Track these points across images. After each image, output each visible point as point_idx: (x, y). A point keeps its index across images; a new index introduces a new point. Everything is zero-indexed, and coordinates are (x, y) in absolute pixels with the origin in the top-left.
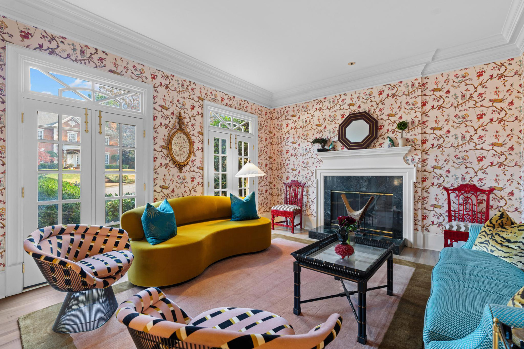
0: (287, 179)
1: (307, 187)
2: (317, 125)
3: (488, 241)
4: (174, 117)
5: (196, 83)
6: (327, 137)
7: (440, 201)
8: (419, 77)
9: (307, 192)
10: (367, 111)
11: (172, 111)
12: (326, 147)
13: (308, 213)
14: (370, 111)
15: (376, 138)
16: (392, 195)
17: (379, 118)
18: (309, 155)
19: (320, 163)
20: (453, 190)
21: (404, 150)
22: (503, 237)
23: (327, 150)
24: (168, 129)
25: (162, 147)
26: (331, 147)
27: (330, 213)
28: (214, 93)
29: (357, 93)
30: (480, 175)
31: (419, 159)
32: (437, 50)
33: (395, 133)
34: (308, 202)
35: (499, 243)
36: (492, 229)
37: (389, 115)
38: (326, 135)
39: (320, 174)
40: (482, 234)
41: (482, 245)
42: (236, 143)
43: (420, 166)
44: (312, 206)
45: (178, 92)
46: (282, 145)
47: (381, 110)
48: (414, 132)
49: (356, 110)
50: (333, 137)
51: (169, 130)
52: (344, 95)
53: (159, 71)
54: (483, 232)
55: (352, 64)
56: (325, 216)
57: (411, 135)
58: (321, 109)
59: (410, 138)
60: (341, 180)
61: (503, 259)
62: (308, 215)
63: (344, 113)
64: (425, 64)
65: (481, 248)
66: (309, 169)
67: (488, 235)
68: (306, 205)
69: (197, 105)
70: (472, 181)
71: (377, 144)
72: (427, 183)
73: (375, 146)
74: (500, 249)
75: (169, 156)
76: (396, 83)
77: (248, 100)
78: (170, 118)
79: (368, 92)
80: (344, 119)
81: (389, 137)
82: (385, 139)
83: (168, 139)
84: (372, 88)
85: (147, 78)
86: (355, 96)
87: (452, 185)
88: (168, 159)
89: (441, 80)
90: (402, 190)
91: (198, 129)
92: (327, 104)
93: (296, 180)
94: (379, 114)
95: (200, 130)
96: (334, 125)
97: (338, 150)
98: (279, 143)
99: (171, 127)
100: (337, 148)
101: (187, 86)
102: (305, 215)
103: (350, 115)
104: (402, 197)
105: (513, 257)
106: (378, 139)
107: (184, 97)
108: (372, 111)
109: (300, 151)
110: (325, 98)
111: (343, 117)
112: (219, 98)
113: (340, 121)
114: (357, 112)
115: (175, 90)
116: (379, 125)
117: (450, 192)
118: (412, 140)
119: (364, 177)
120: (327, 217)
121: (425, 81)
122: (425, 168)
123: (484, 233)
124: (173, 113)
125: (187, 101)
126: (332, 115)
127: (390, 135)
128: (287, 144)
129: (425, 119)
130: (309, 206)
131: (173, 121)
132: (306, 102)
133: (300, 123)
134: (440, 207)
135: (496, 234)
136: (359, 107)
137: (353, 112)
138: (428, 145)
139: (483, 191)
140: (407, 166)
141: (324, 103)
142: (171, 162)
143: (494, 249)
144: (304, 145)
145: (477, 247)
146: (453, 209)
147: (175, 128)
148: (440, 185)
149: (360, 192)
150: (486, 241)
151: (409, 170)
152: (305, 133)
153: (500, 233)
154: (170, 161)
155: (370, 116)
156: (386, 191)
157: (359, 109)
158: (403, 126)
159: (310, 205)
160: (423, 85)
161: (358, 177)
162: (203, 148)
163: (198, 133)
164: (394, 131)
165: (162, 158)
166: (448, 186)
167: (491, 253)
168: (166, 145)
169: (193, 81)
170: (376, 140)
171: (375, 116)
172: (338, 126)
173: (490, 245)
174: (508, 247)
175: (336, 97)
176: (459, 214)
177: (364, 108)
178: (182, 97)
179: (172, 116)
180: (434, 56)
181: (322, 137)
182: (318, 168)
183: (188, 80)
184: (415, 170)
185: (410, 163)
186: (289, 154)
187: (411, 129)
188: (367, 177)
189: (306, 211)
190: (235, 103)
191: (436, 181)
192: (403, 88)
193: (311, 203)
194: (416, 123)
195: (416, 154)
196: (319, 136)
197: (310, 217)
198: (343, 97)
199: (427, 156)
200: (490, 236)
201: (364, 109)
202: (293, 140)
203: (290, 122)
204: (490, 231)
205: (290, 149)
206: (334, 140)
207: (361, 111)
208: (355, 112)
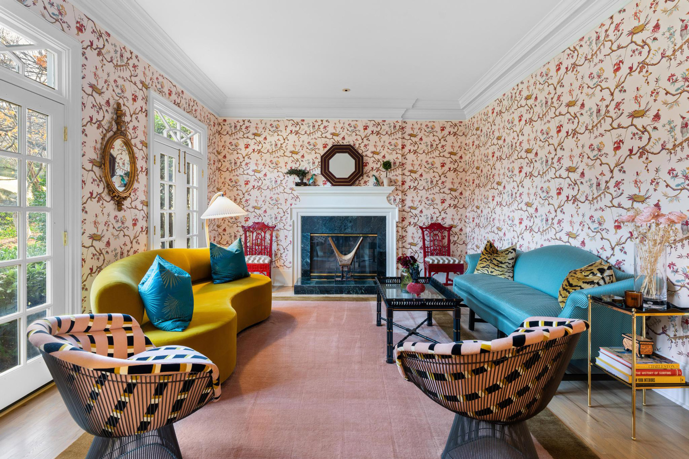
0: (247, 221)
1: (278, 230)
2: (292, 152)
3: (489, 265)
4: (110, 110)
5: (140, 56)
6: (306, 169)
7: (415, 239)
8: (400, 120)
9: (277, 238)
10: (352, 145)
11: (108, 99)
12: (305, 181)
13: (278, 265)
14: (355, 145)
15: (362, 175)
16: (376, 235)
17: (364, 154)
18: (281, 189)
19: (296, 200)
20: (426, 228)
21: (387, 189)
22: (498, 261)
23: (305, 185)
24: (101, 129)
25: (92, 161)
26: (311, 181)
27: (309, 261)
28: (161, 79)
29: (342, 123)
30: (443, 215)
31: (400, 199)
32: (417, 100)
33: (379, 172)
34: (278, 250)
35: (496, 266)
36: (490, 256)
37: (373, 153)
38: (303, 166)
39: (297, 213)
40: (483, 260)
41: (484, 269)
42: (185, 165)
43: (400, 206)
44: (284, 255)
45: (114, 66)
46: (238, 173)
47: (365, 146)
48: (395, 173)
49: (340, 142)
50: (312, 169)
51: (102, 132)
52: (327, 121)
53: (89, 19)
54: (483, 259)
55: (346, 91)
56: (303, 266)
57: (393, 176)
58: (297, 133)
59: (393, 178)
60: (323, 221)
61: (500, 276)
62: (279, 266)
63: (327, 143)
64: (406, 109)
65: (482, 271)
66: (279, 207)
67: (488, 260)
68: (276, 255)
69: (140, 94)
70: (438, 220)
71: (362, 182)
72: (406, 223)
73: (360, 183)
74: (497, 269)
75: (103, 179)
76: (380, 120)
77: (197, 101)
78: (105, 110)
79: (353, 124)
80: (326, 150)
81: (374, 175)
82: (369, 177)
83: (101, 148)
84: (357, 121)
85: (69, 26)
86: (339, 126)
87: (424, 224)
88: (102, 185)
89: (416, 127)
90: (386, 230)
91: (141, 137)
92: (305, 128)
93: (260, 221)
94: (364, 150)
95: (143, 139)
96: (313, 155)
97: (319, 186)
98: (232, 170)
99: (106, 127)
100: (318, 183)
101: (127, 58)
102: (274, 267)
103: (333, 146)
104: (386, 237)
105: (506, 273)
106: (363, 176)
107: (123, 78)
108: (357, 146)
109: (267, 183)
110: (303, 121)
111: (325, 147)
112: (166, 90)
113: (322, 152)
114: (342, 144)
115: (111, 61)
116: (364, 162)
117: (424, 230)
118: (394, 180)
119: (348, 217)
120: (306, 266)
121: (404, 125)
122: (403, 208)
123: (485, 260)
124: (108, 102)
125: (127, 85)
126: (312, 142)
127: (374, 173)
128: (245, 172)
129: (404, 161)
130: (279, 255)
131: (108, 116)
132: (276, 119)
133: (267, 146)
134: (415, 245)
135: (493, 259)
136: (344, 138)
137: (336, 144)
138: (406, 186)
139: (445, 228)
140: (390, 206)
141: (302, 126)
142: (106, 190)
143: (493, 270)
144: (272, 175)
145: (479, 272)
146: (426, 246)
147: (111, 130)
148: (415, 225)
149: (344, 234)
150: (487, 265)
151: (392, 210)
152: (274, 160)
153: (496, 258)
154: (104, 188)
155: (355, 150)
156: (371, 231)
157: (343, 141)
158: (387, 165)
159: (281, 254)
160: (403, 128)
161: (343, 217)
162: (147, 169)
163: (142, 142)
164: (378, 170)
165: (92, 183)
166: (421, 225)
167: (492, 274)
168: (98, 160)
169: (135, 53)
170: (361, 177)
171: (360, 152)
172: (319, 157)
173: (490, 268)
174: (501, 267)
175: (316, 121)
176: (431, 249)
177: (349, 140)
178: (121, 76)
179: (107, 108)
180: (414, 104)
181: (300, 168)
182: (293, 206)
183: (129, 48)
184: (397, 210)
185: (392, 203)
186: (250, 186)
187: (393, 170)
188: (352, 217)
189: (276, 262)
190: (183, 101)
191: (412, 221)
192: (386, 128)
193: (282, 251)
194: (397, 164)
195: (397, 195)
196: (294, 166)
197: (281, 269)
198: (325, 124)
199: (406, 197)
200: (490, 261)
201: (349, 142)
202: (256, 168)
203: (251, 142)
204: (489, 257)
205: (251, 179)
206: (316, 173)
207: (345, 144)
208: (339, 144)
